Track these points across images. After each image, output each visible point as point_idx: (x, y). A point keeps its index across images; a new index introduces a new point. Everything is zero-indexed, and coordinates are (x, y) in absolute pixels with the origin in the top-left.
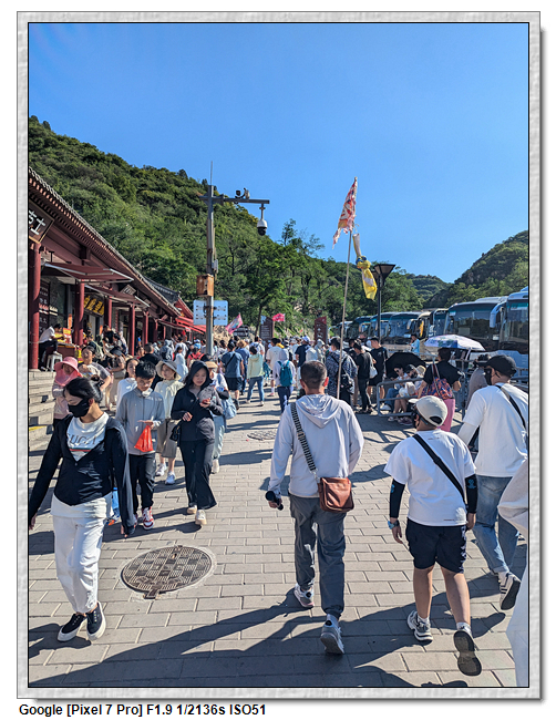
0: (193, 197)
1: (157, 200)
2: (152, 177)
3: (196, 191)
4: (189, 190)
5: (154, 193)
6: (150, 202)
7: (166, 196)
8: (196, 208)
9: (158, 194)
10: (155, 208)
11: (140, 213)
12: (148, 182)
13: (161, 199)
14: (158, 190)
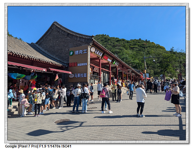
0: (143, 45)
1: (134, 48)
2: (132, 42)
3: (144, 43)
4: (142, 43)
5: (133, 46)
6: (132, 48)
7: (136, 46)
8: (144, 48)
9: (134, 46)
10: (133, 50)
11: (130, 52)
12: (131, 44)
13: (135, 47)
14: (134, 45)
